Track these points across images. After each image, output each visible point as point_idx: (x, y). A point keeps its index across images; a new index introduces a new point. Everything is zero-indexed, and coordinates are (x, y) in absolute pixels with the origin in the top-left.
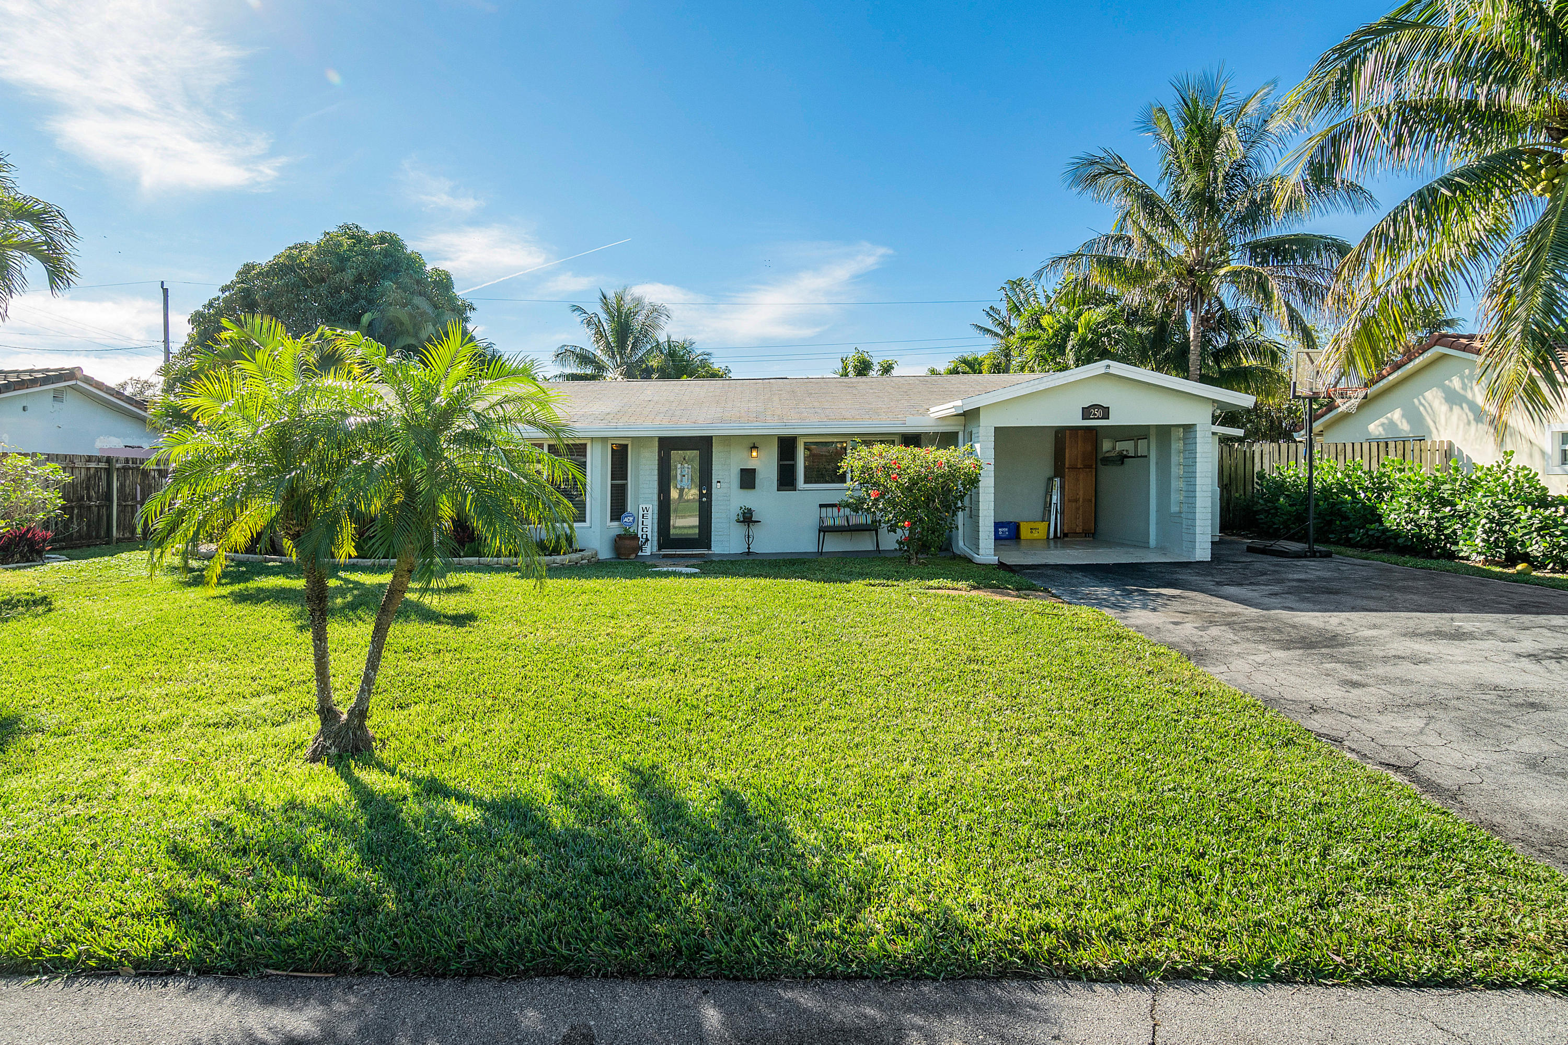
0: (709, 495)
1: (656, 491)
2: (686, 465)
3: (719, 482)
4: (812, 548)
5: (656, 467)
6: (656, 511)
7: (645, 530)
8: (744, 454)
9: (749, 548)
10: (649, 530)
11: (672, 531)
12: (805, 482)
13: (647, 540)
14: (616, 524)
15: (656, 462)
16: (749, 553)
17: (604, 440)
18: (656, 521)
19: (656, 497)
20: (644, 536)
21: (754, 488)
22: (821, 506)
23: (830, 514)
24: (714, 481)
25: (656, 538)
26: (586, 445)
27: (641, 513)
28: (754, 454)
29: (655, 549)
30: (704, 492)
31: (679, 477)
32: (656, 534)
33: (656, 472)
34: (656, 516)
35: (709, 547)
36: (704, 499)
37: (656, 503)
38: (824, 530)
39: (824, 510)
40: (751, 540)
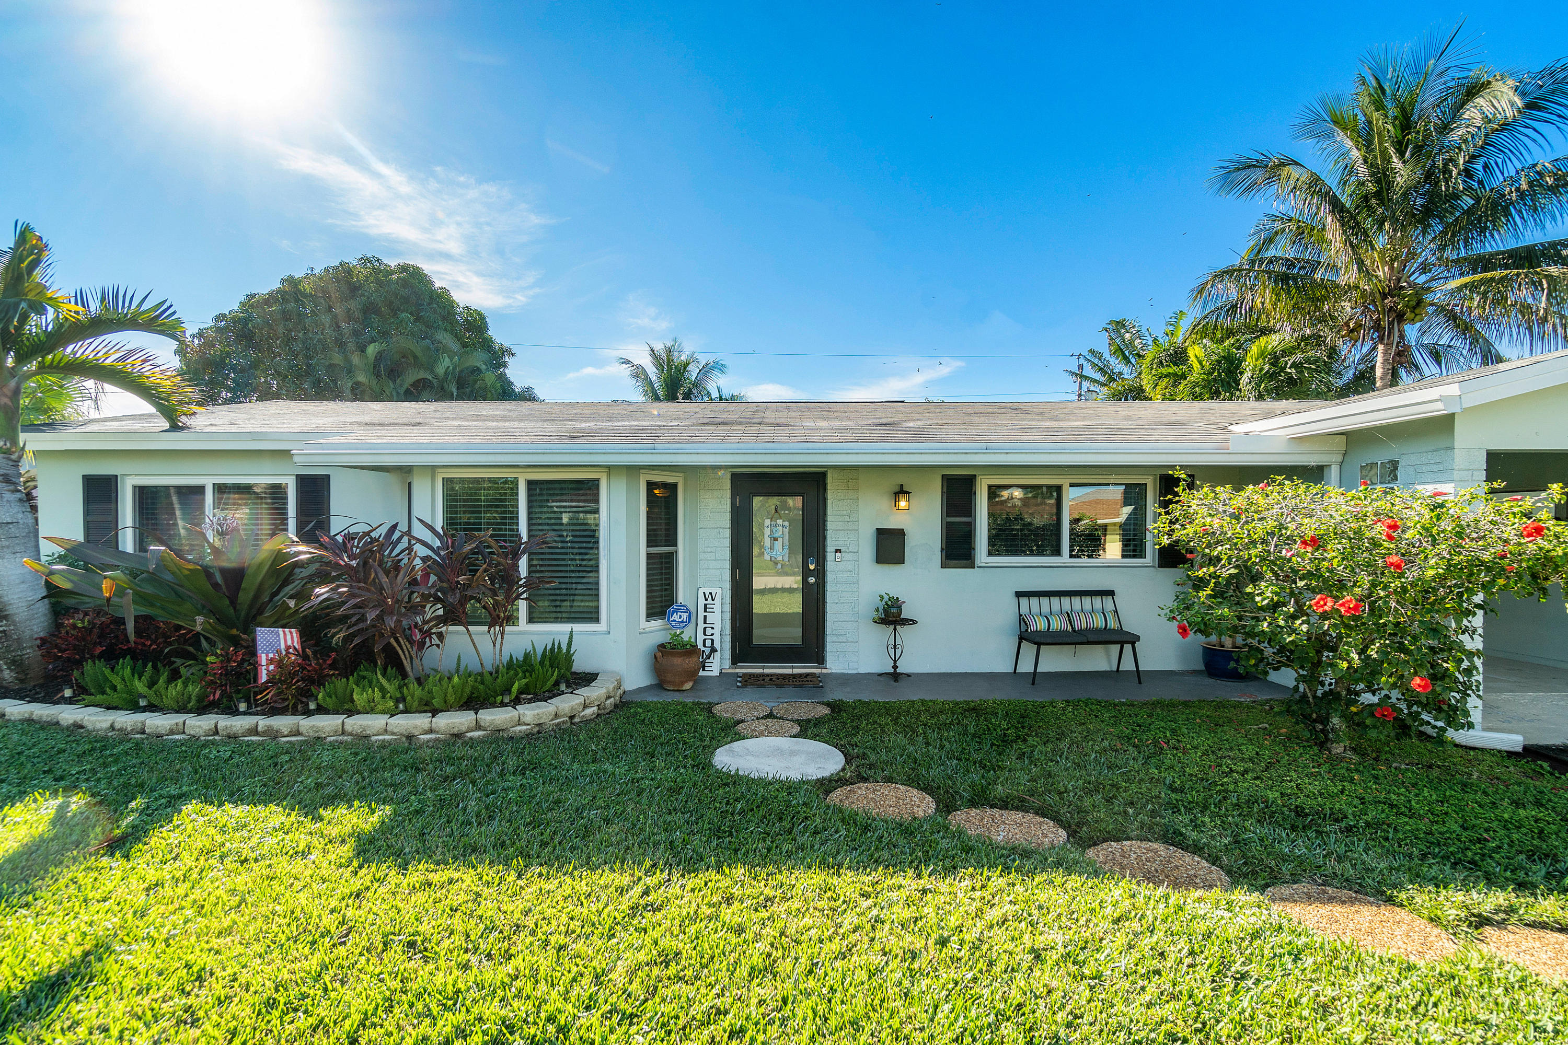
0: (821, 573)
1: (728, 565)
2: (780, 522)
3: (837, 551)
4: (1005, 666)
5: (728, 524)
6: (728, 600)
7: (709, 631)
8: (885, 503)
9: (895, 667)
10: (717, 631)
11: (756, 632)
12: (990, 554)
13: (713, 650)
14: (657, 624)
15: (728, 516)
16: (895, 676)
17: (632, 470)
18: (728, 616)
19: (727, 575)
20: (708, 643)
21: (902, 561)
22: (1019, 595)
23: (1035, 609)
24: (830, 550)
25: (728, 646)
26: (598, 480)
27: (702, 602)
28: (903, 504)
29: (727, 664)
30: (812, 567)
31: (767, 542)
32: (728, 639)
33: (728, 533)
34: (728, 608)
35: (820, 659)
36: (812, 580)
37: (728, 586)
38: (1025, 636)
39: (1024, 601)
40: (898, 652)
